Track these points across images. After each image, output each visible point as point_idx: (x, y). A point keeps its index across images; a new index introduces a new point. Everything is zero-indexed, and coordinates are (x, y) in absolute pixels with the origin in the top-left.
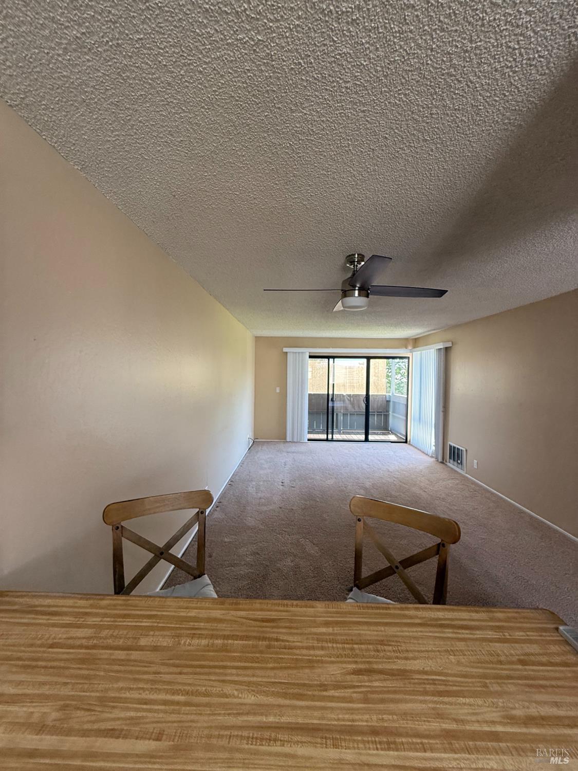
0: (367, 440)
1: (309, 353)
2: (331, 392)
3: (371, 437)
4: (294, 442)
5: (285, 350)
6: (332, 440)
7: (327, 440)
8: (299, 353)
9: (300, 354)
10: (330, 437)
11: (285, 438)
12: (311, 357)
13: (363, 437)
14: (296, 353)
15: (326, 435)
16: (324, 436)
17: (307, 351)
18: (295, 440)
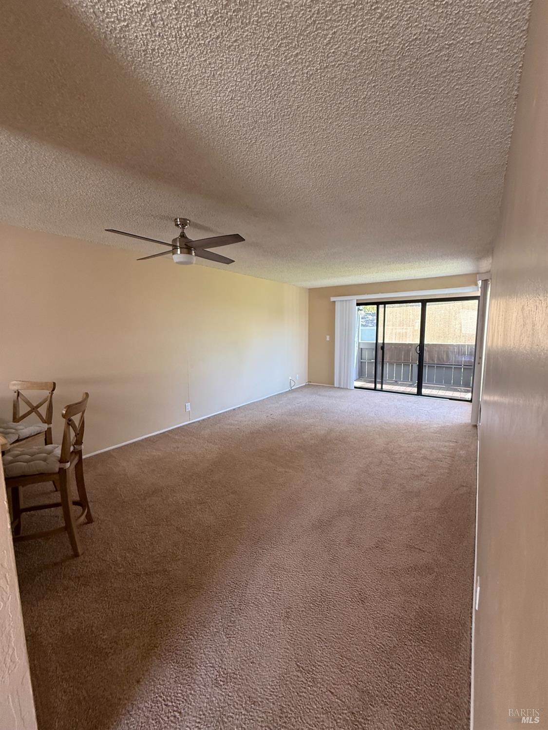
0: (419, 393)
1: (357, 300)
2: (380, 341)
3: (424, 391)
4: (342, 388)
5: (333, 299)
6: (381, 390)
7: (375, 389)
8: (346, 300)
9: (348, 302)
10: (379, 386)
11: (333, 384)
12: (358, 304)
13: (415, 390)
14: (343, 301)
15: (374, 385)
16: (372, 386)
17: (355, 299)
18: (342, 386)
